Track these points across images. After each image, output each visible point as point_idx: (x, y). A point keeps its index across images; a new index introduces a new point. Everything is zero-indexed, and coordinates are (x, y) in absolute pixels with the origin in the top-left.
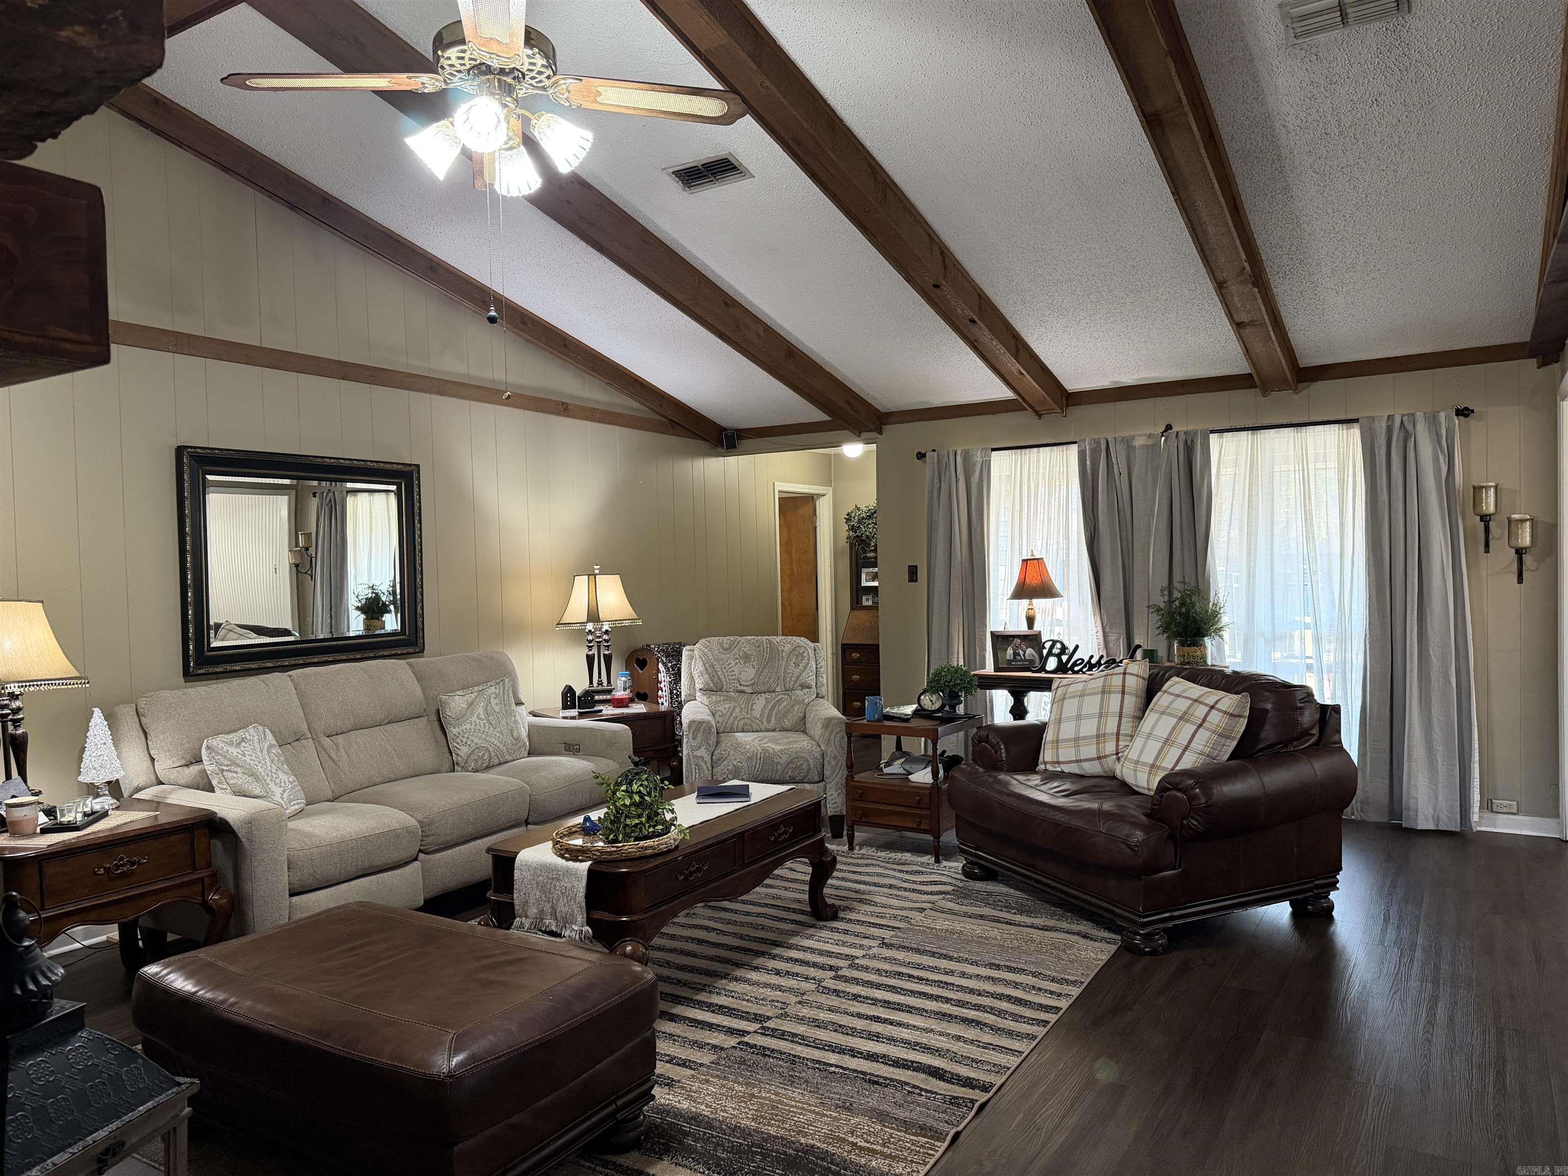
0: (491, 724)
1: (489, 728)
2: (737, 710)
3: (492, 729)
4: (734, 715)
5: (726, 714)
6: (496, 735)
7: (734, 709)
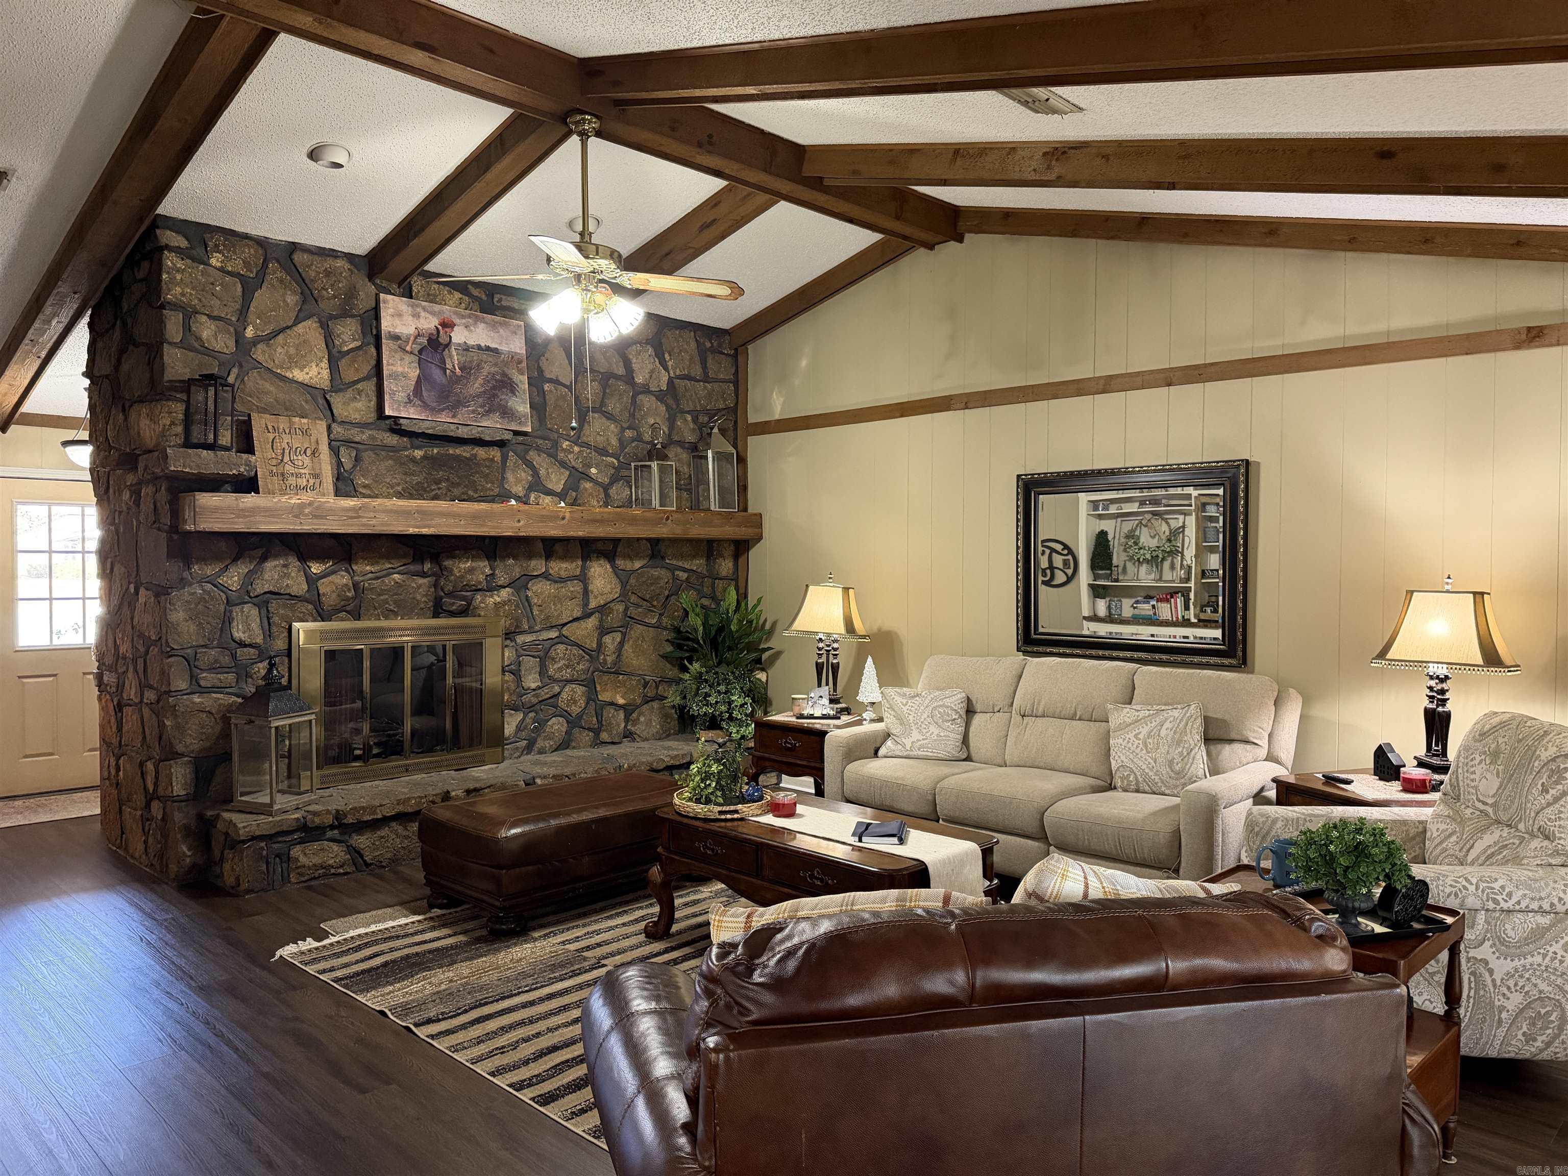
0: (1146, 747)
1: (1142, 750)
2: (1454, 838)
3: (1144, 751)
4: (1444, 845)
5: (1435, 838)
6: (1146, 760)
7: (1450, 835)
